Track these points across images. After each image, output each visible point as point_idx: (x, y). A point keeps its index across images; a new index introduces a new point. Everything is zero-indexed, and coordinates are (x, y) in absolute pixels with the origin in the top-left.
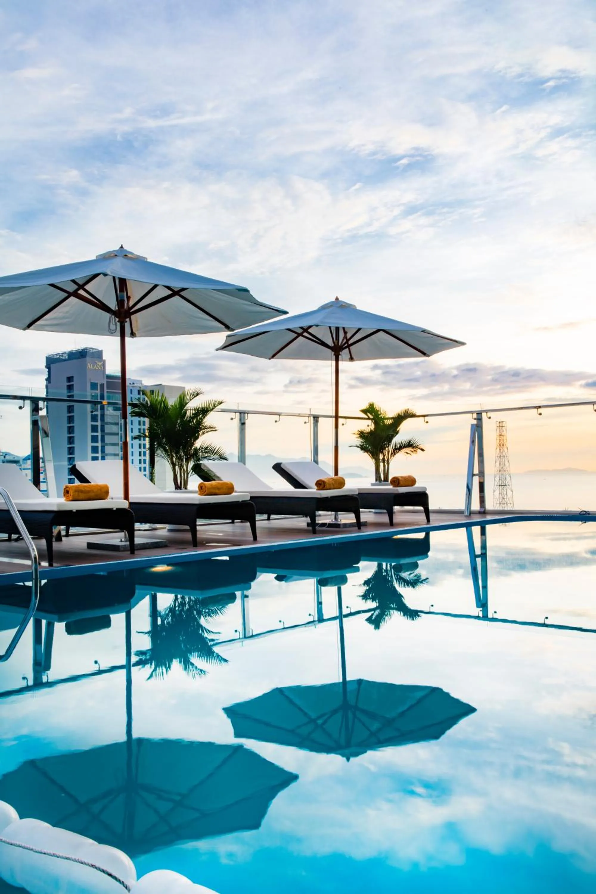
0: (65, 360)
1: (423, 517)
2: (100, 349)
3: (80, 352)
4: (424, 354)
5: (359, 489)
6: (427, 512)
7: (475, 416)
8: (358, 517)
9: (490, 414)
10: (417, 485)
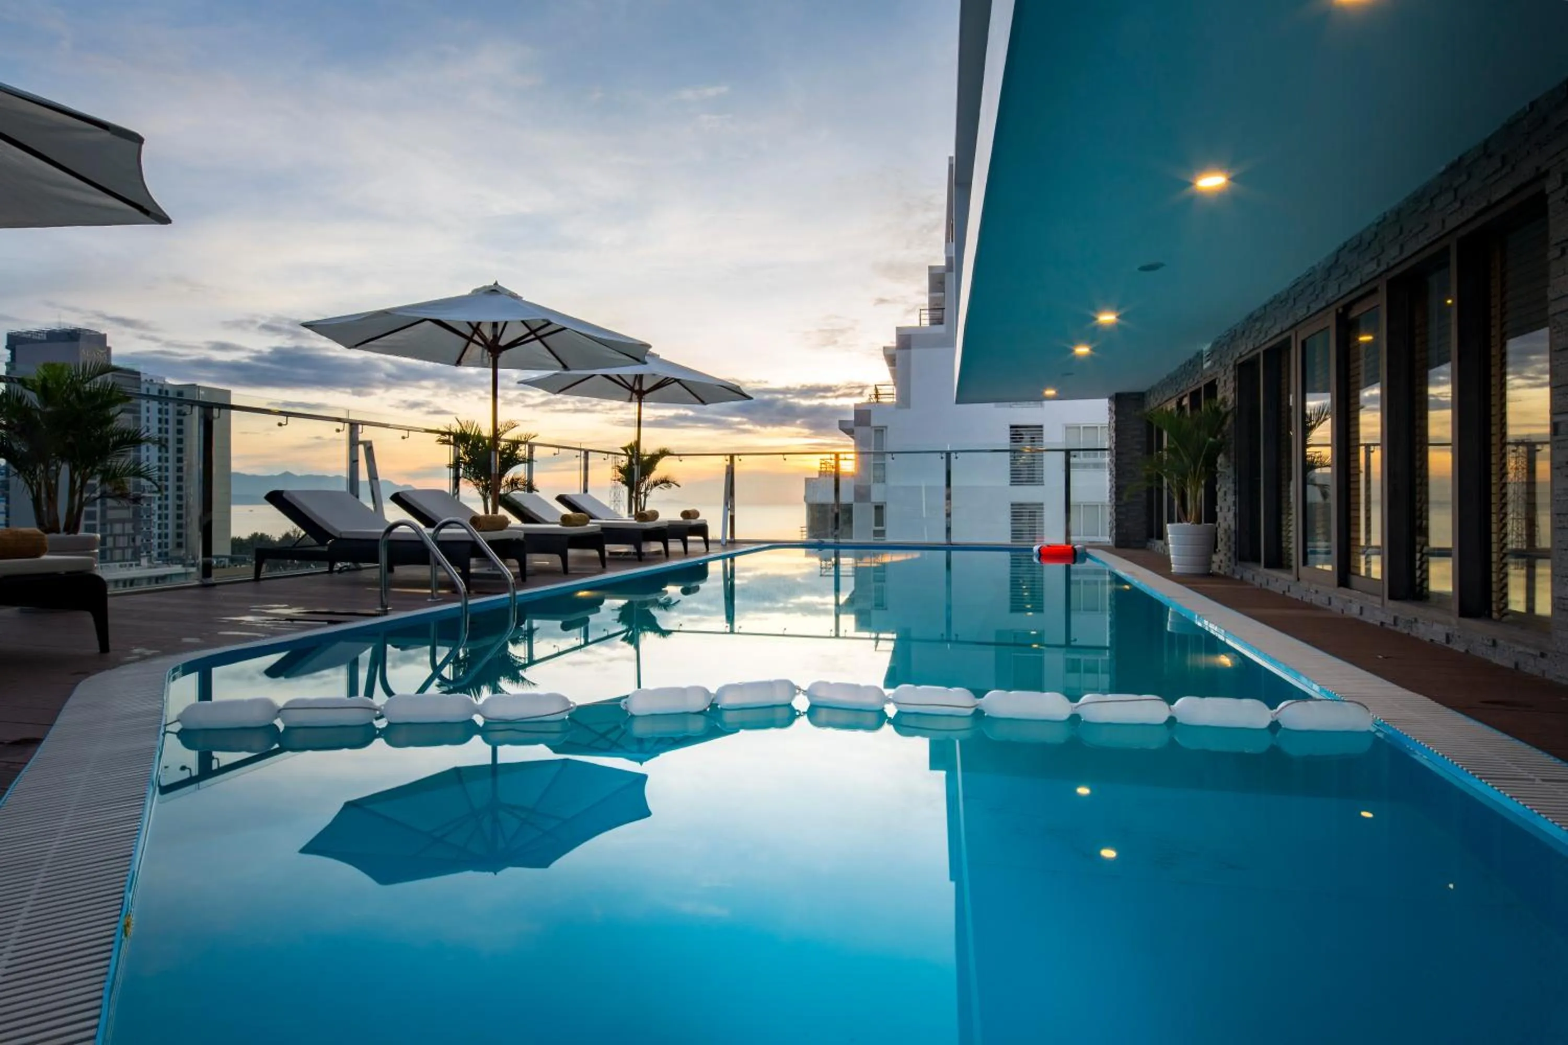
0: (42, 341)
1: (703, 546)
2: (103, 332)
3: (68, 334)
4: (703, 402)
5: (669, 521)
6: (706, 542)
7: (728, 457)
8: (666, 547)
9: (741, 457)
10: (700, 518)
